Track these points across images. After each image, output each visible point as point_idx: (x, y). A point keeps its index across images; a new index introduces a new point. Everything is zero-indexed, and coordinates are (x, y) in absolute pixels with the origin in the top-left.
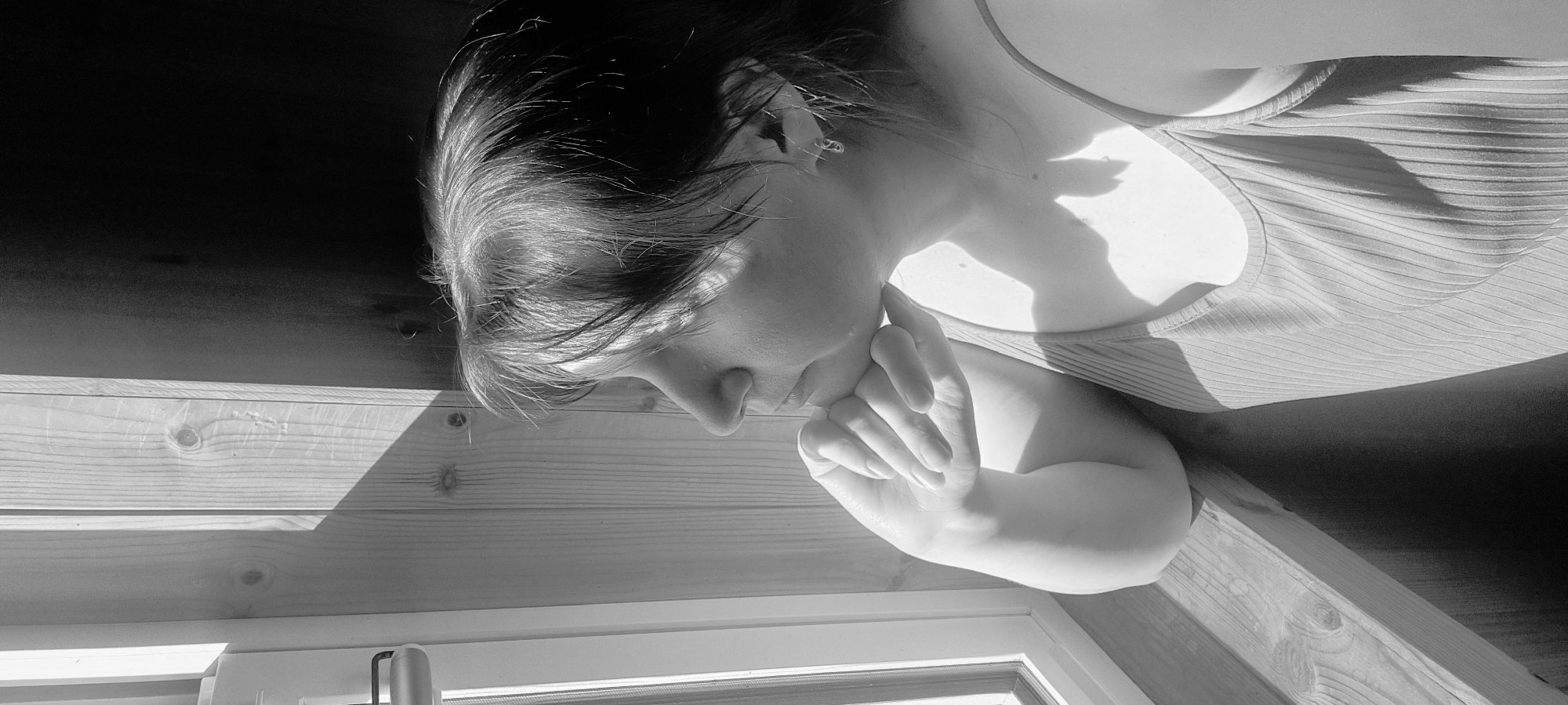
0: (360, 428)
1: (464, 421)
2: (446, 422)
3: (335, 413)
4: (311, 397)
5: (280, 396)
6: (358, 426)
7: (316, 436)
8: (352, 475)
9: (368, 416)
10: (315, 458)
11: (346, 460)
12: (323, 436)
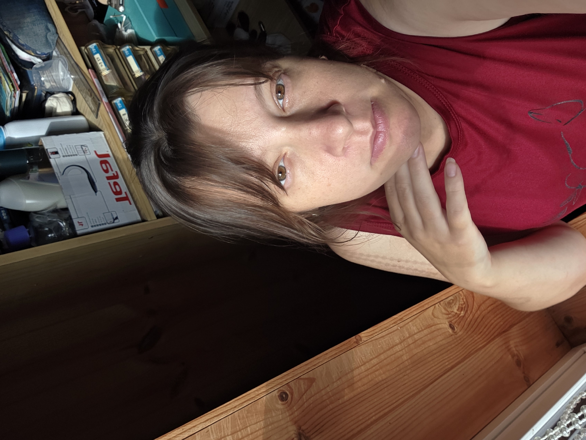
0: (240, 430)
1: (287, 395)
2: (280, 402)
3: (222, 427)
4: (204, 423)
5: (186, 433)
6: (238, 430)
9: (240, 419)
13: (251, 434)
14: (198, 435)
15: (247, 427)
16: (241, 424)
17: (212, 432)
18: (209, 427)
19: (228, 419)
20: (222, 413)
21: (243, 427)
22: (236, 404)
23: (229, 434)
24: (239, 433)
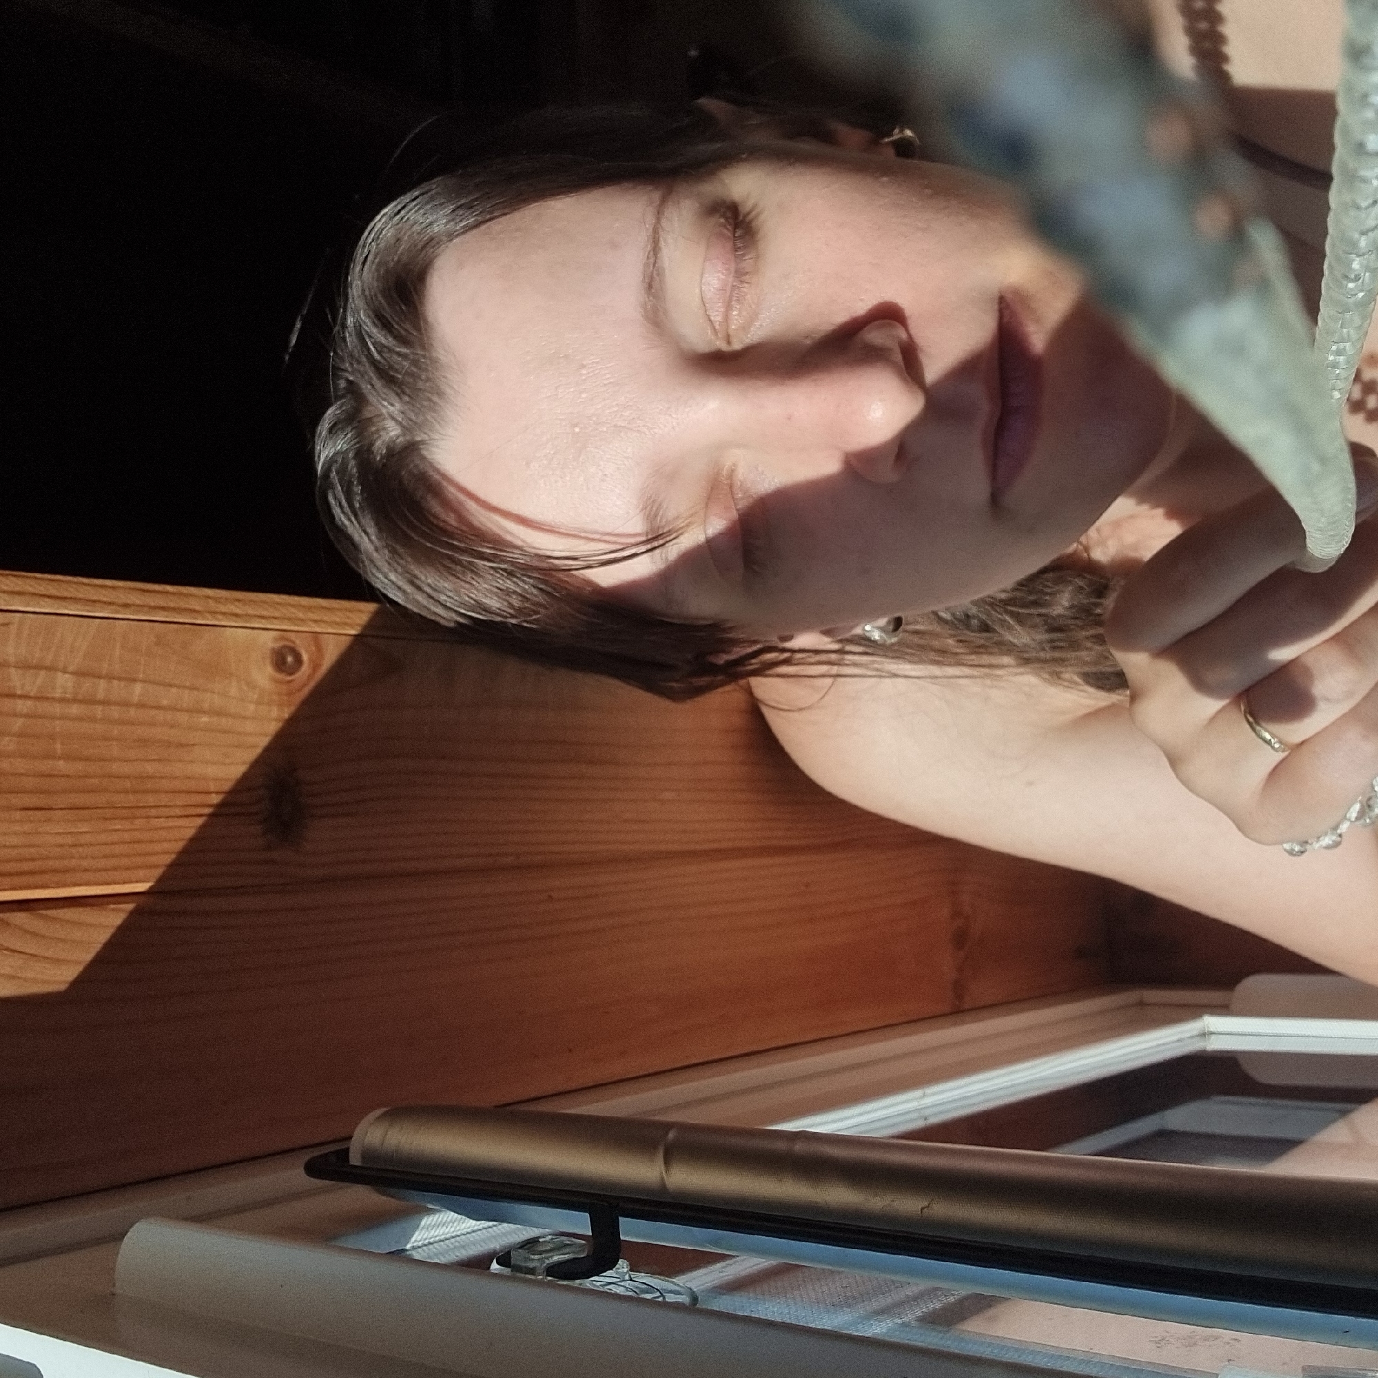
1: (298, 661)
2: (269, 670)
3: (57, 638)
6: (104, 672)
7: (20, 697)
8: (102, 799)
9: (122, 647)
10: (23, 756)
11: (87, 759)
12: (37, 698)
16: (121, 661)
17: (19, 635)
18: (18, 616)
19: (88, 626)
21: (123, 675)
23: (71, 669)
24: (102, 683)
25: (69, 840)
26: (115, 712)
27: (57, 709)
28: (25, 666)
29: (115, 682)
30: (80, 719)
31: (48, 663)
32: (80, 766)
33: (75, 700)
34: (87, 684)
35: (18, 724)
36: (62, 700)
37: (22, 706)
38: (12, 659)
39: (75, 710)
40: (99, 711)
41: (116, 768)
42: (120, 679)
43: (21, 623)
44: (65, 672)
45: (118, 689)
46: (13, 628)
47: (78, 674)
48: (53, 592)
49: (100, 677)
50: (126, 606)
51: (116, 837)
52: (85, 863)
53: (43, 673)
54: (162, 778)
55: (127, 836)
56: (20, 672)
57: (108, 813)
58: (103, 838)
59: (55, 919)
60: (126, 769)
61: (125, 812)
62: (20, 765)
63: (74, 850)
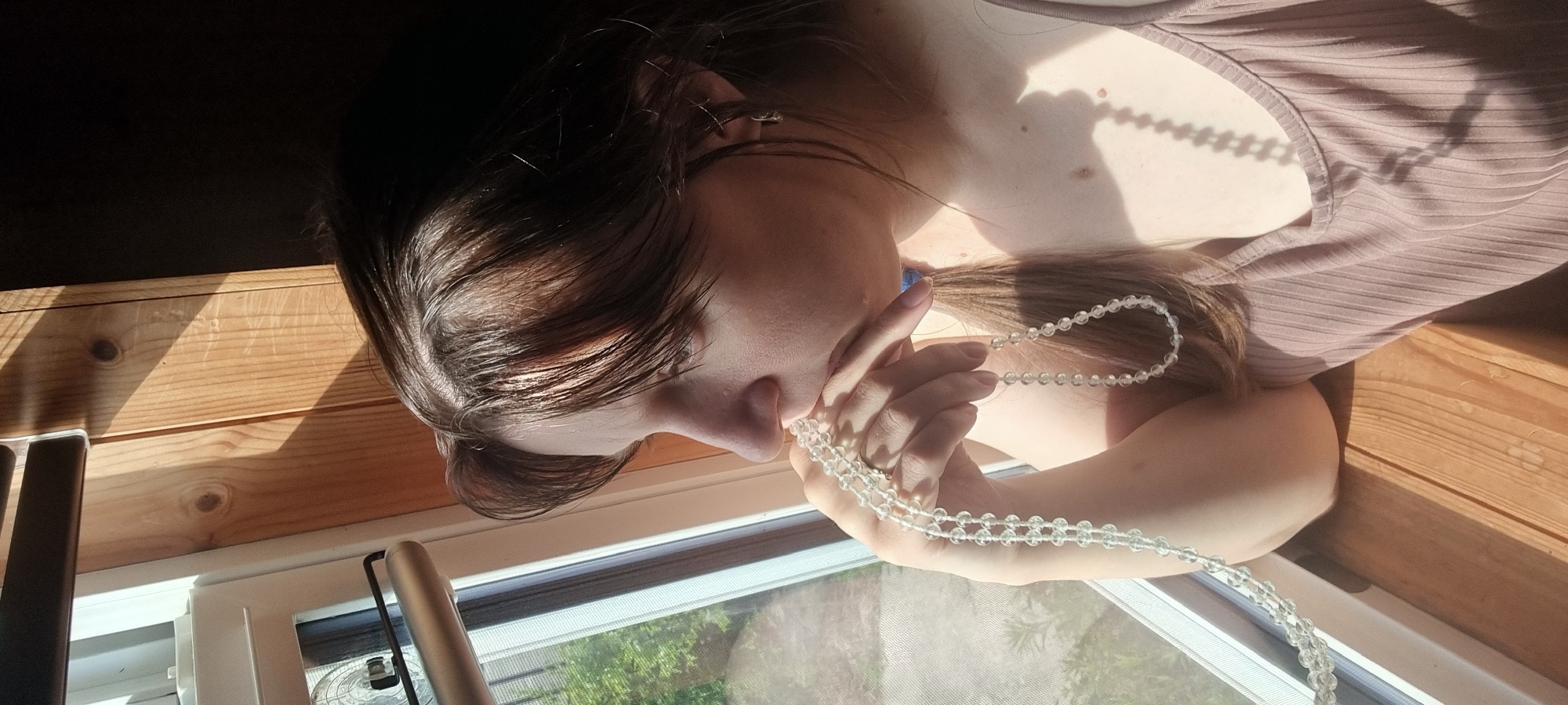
3: (269, 301)
4: (240, 285)
5: (203, 288)
6: (297, 312)
7: (252, 330)
8: (299, 370)
9: (306, 299)
10: (255, 356)
11: (290, 353)
12: (260, 329)
13: (317, 326)
14: (222, 297)
15: (314, 314)
16: (305, 306)
17: (248, 301)
18: (247, 293)
19: (286, 292)
20: (279, 281)
21: (307, 312)
22: (311, 275)
23: (279, 313)
24: (296, 318)
25: (284, 390)
26: (304, 330)
27: (272, 332)
28: (254, 316)
29: (303, 316)
30: (283, 335)
31: (265, 313)
32: (287, 357)
33: (281, 328)
34: (287, 320)
35: (252, 342)
36: (274, 328)
37: (252, 333)
38: (246, 314)
39: (281, 332)
40: (295, 331)
41: (306, 355)
42: (305, 315)
43: (249, 295)
44: (274, 315)
45: (305, 320)
46: (246, 299)
47: (283, 315)
48: (266, 279)
49: (294, 315)
50: (307, 279)
51: (309, 386)
52: (293, 399)
53: (263, 317)
54: (331, 357)
55: (315, 385)
56: (251, 318)
57: (303, 376)
58: (304, 387)
59: (279, 424)
60: (312, 355)
61: (313, 375)
62: (255, 360)
63: (286, 394)
